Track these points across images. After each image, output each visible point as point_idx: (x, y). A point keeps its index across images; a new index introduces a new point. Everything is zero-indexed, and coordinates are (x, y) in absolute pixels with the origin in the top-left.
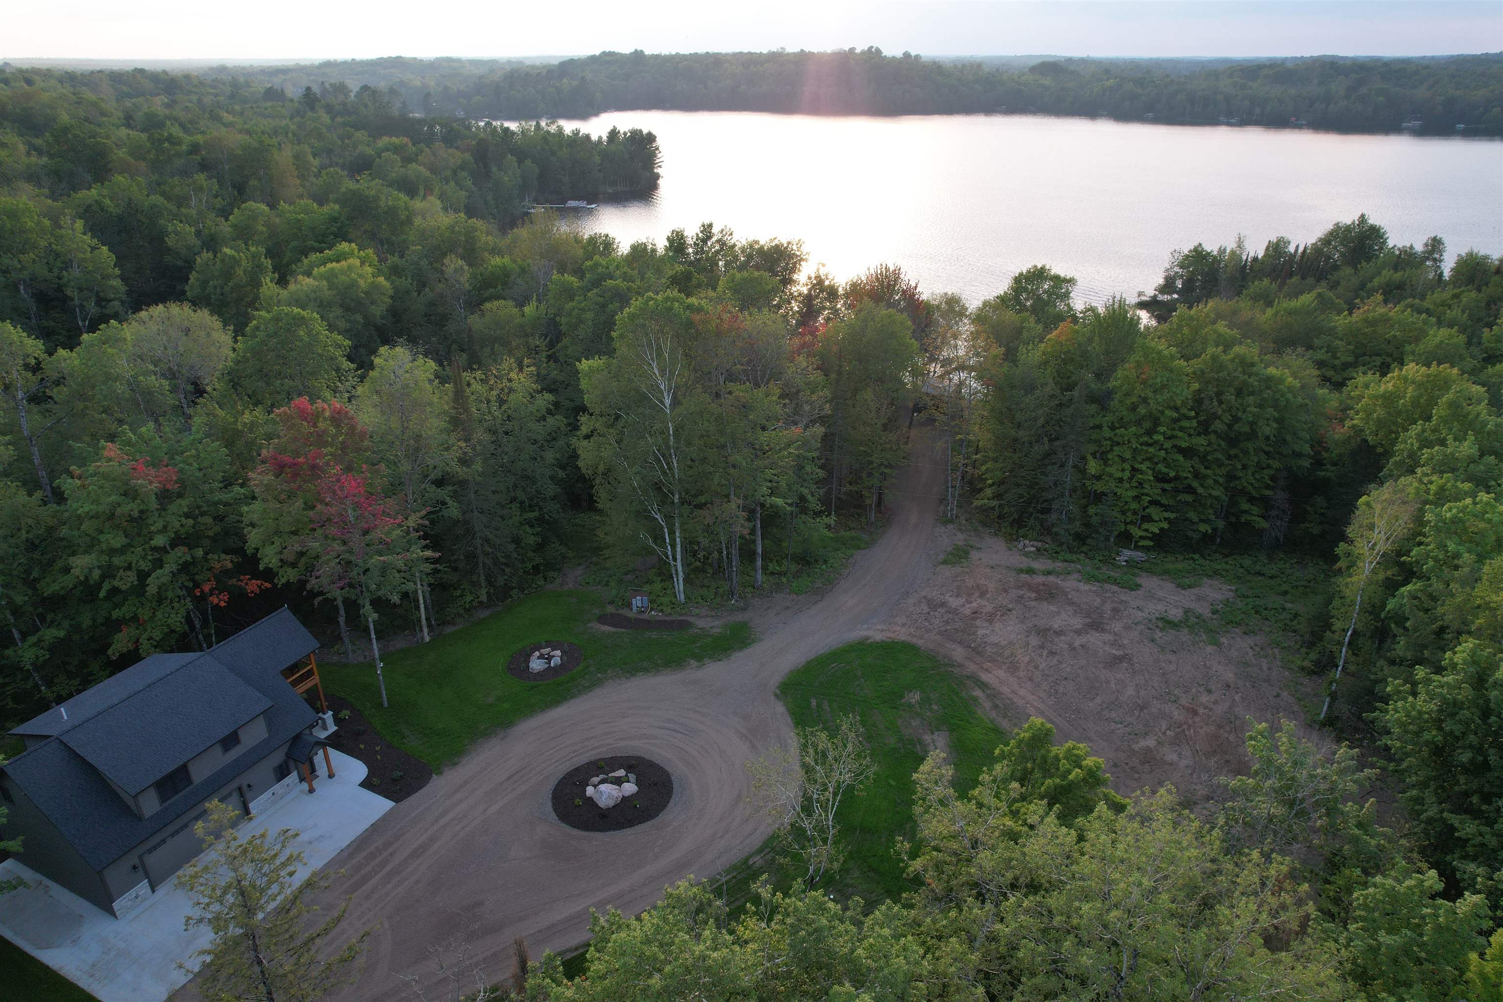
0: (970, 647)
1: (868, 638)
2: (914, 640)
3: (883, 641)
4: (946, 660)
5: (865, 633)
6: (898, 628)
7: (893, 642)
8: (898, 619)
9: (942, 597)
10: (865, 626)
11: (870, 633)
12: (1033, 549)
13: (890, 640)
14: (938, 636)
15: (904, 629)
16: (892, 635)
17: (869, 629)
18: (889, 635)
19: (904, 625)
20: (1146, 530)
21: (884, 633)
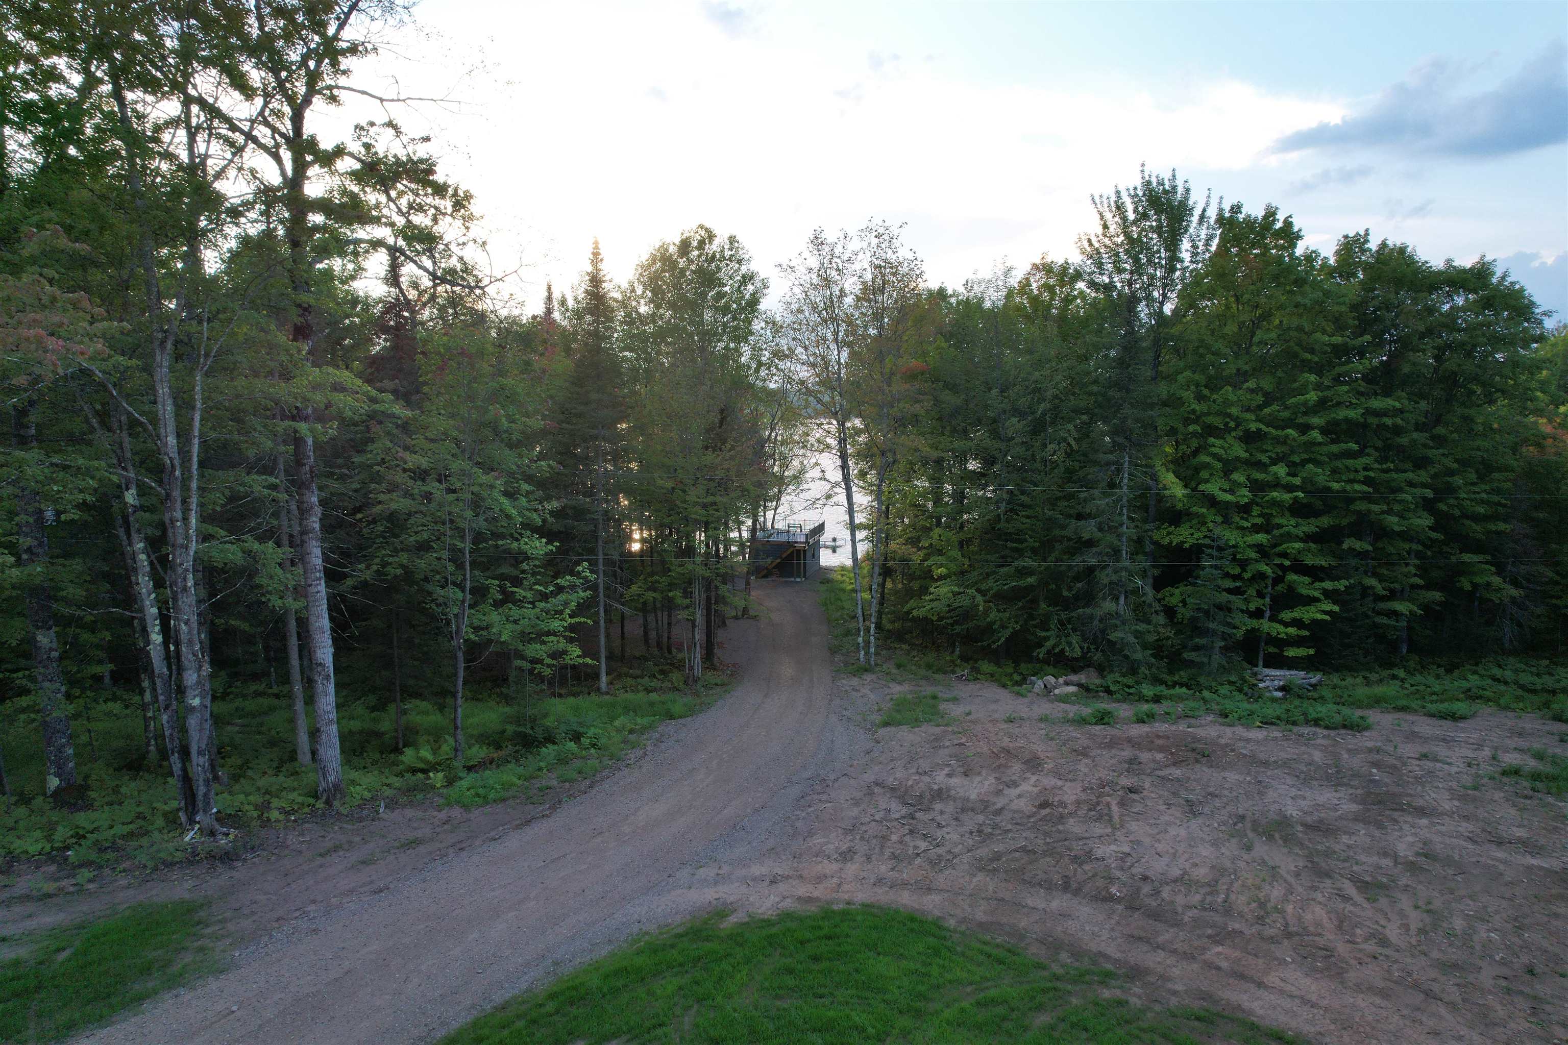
0: (1111, 898)
1: (721, 912)
2: (906, 899)
3: (786, 916)
4: (1064, 956)
5: (710, 895)
6: (830, 867)
7: (827, 914)
8: (818, 840)
9: (926, 779)
10: (707, 872)
11: (729, 892)
12: (1072, 689)
13: (813, 909)
14: (980, 877)
15: (852, 868)
16: (818, 892)
17: (719, 880)
18: (803, 890)
19: (846, 856)
20: (1297, 623)
21: (782, 887)
